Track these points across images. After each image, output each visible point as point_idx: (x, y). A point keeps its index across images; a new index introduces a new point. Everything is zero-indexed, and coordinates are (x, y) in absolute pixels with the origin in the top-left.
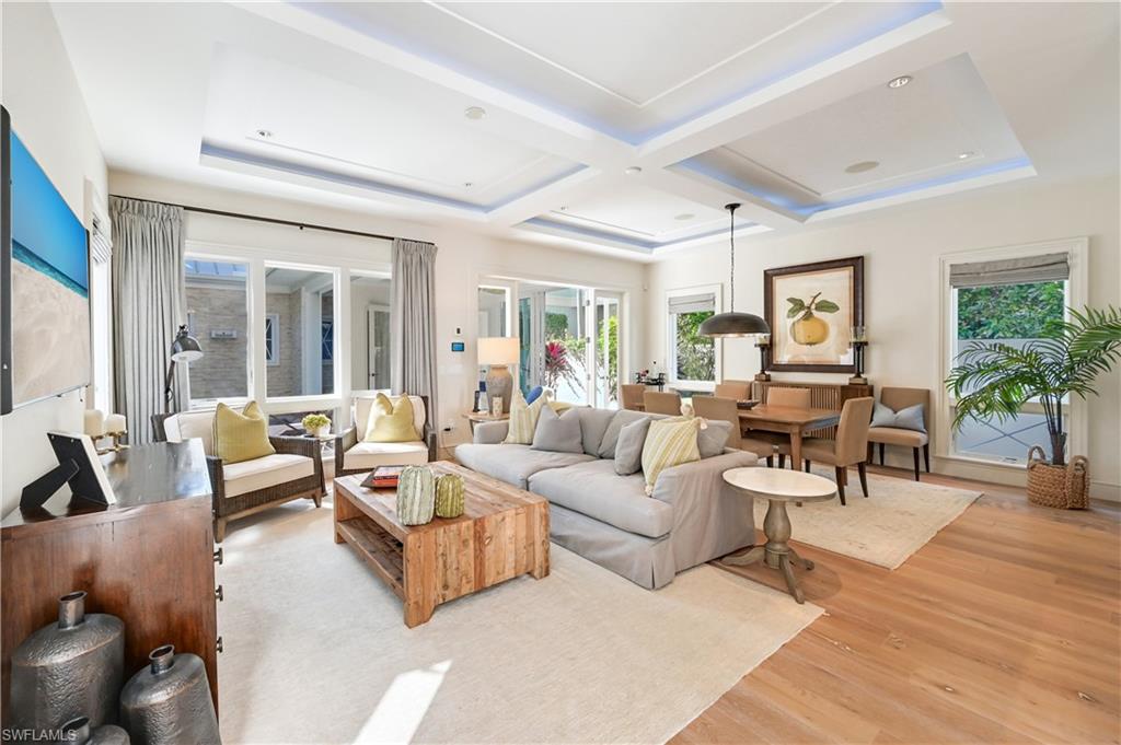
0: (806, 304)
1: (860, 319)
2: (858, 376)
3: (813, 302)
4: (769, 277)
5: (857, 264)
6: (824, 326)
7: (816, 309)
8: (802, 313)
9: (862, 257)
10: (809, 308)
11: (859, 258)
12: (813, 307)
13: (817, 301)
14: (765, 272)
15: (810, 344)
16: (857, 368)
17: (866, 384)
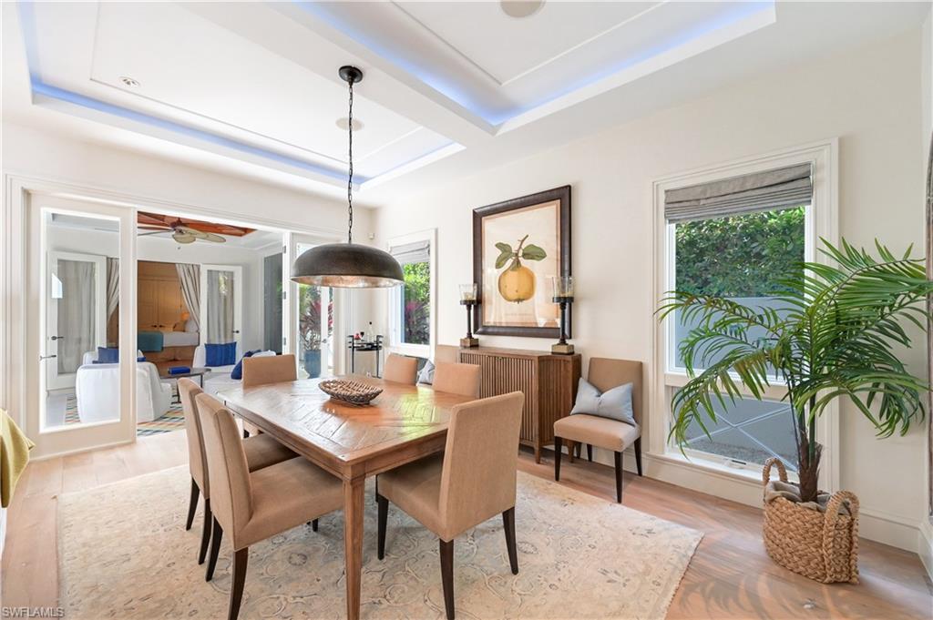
0: (513, 251)
1: (567, 267)
2: (563, 342)
3: (520, 247)
4: (478, 218)
5: (563, 197)
6: (531, 277)
7: (525, 255)
8: (510, 262)
9: (570, 187)
10: (517, 255)
11: (566, 187)
12: (520, 254)
13: (523, 247)
14: (474, 212)
15: (519, 300)
16: (563, 333)
17: (573, 353)
